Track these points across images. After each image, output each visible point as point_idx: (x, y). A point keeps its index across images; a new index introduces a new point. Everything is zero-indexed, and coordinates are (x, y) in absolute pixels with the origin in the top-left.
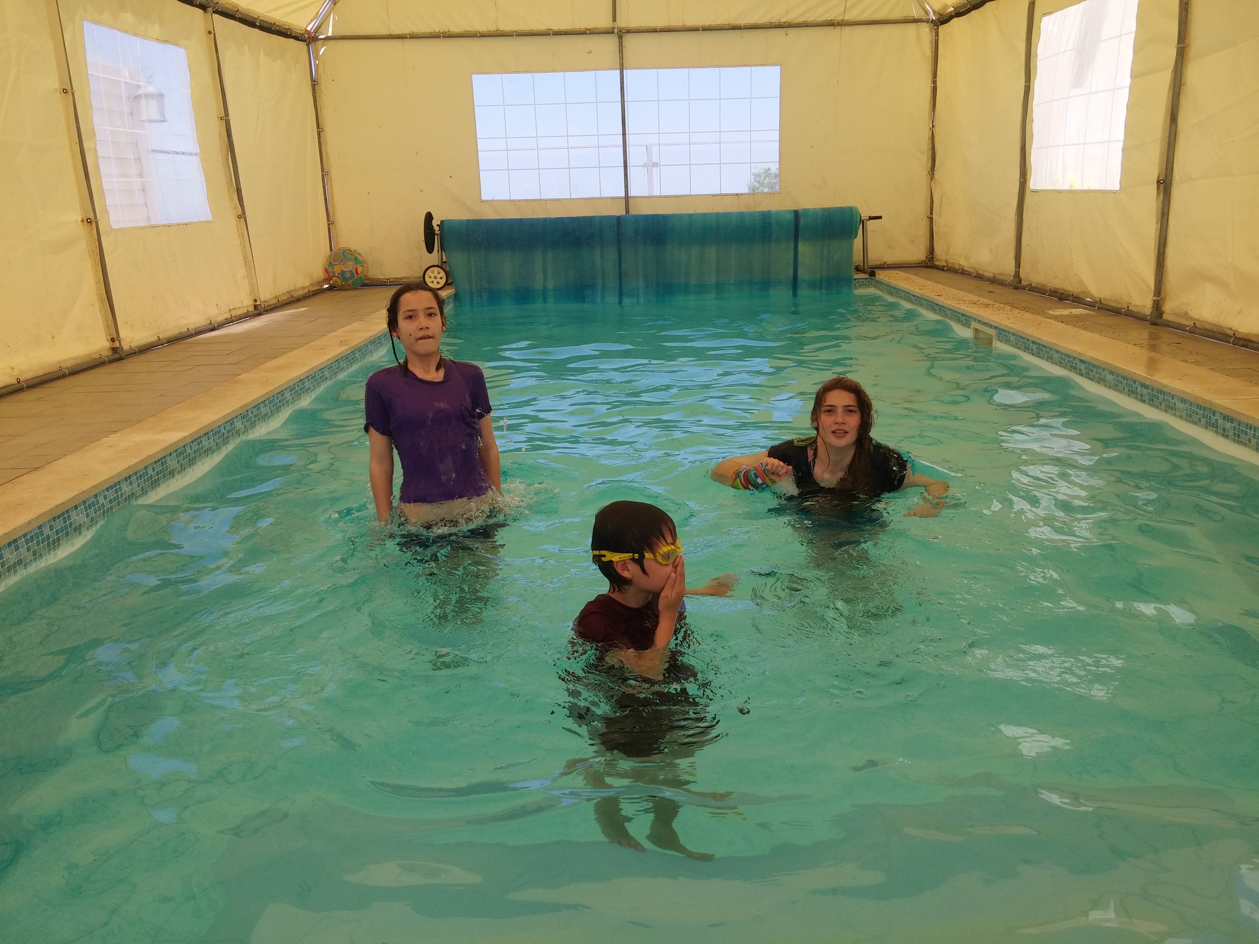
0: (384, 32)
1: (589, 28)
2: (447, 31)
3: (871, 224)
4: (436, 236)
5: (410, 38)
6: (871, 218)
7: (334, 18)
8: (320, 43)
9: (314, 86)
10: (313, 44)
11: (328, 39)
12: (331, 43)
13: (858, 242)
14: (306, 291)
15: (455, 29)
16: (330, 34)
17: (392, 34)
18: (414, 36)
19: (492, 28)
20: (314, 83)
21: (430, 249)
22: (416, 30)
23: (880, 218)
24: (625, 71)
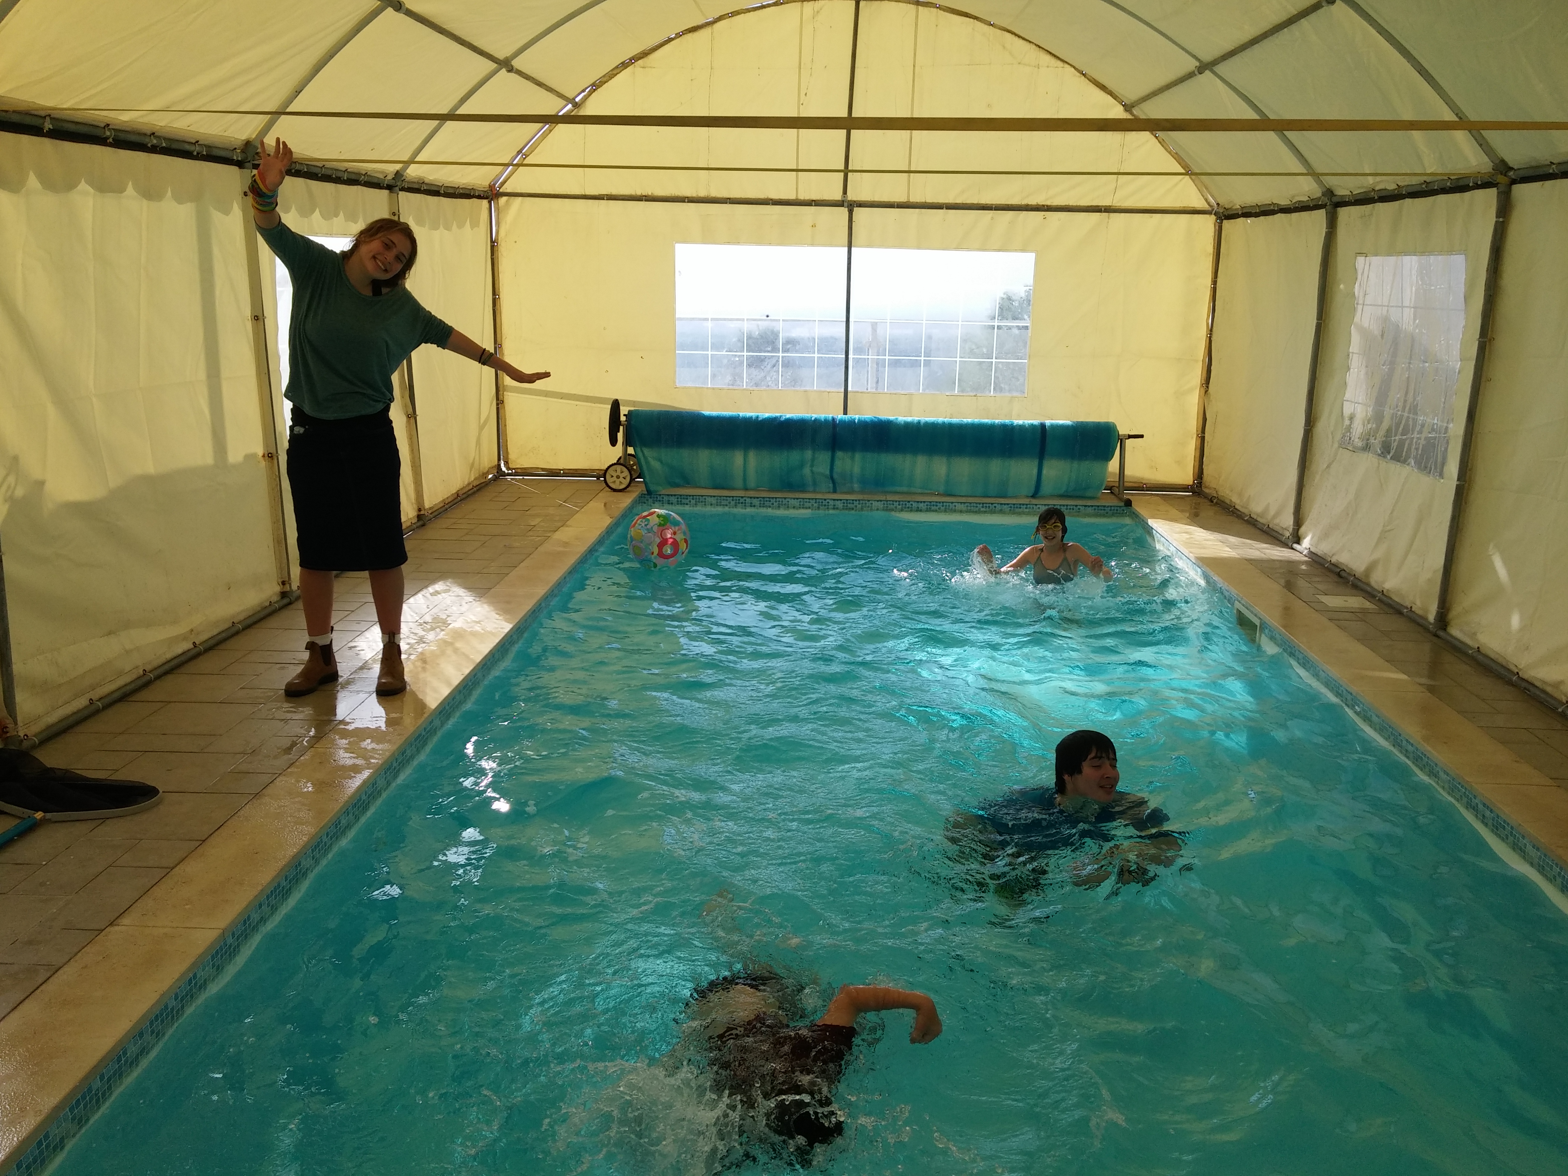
0: (578, 191)
1: (814, 199)
3: (1129, 443)
4: (621, 428)
6: (1130, 437)
8: (503, 198)
9: (492, 247)
10: (496, 200)
11: (513, 195)
12: (517, 199)
13: (1113, 465)
14: (471, 487)
15: (659, 192)
16: (516, 190)
17: (587, 194)
19: (702, 193)
20: (494, 246)
21: (613, 442)
22: (614, 192)
23: (1142, 436)
24: (853, 249)
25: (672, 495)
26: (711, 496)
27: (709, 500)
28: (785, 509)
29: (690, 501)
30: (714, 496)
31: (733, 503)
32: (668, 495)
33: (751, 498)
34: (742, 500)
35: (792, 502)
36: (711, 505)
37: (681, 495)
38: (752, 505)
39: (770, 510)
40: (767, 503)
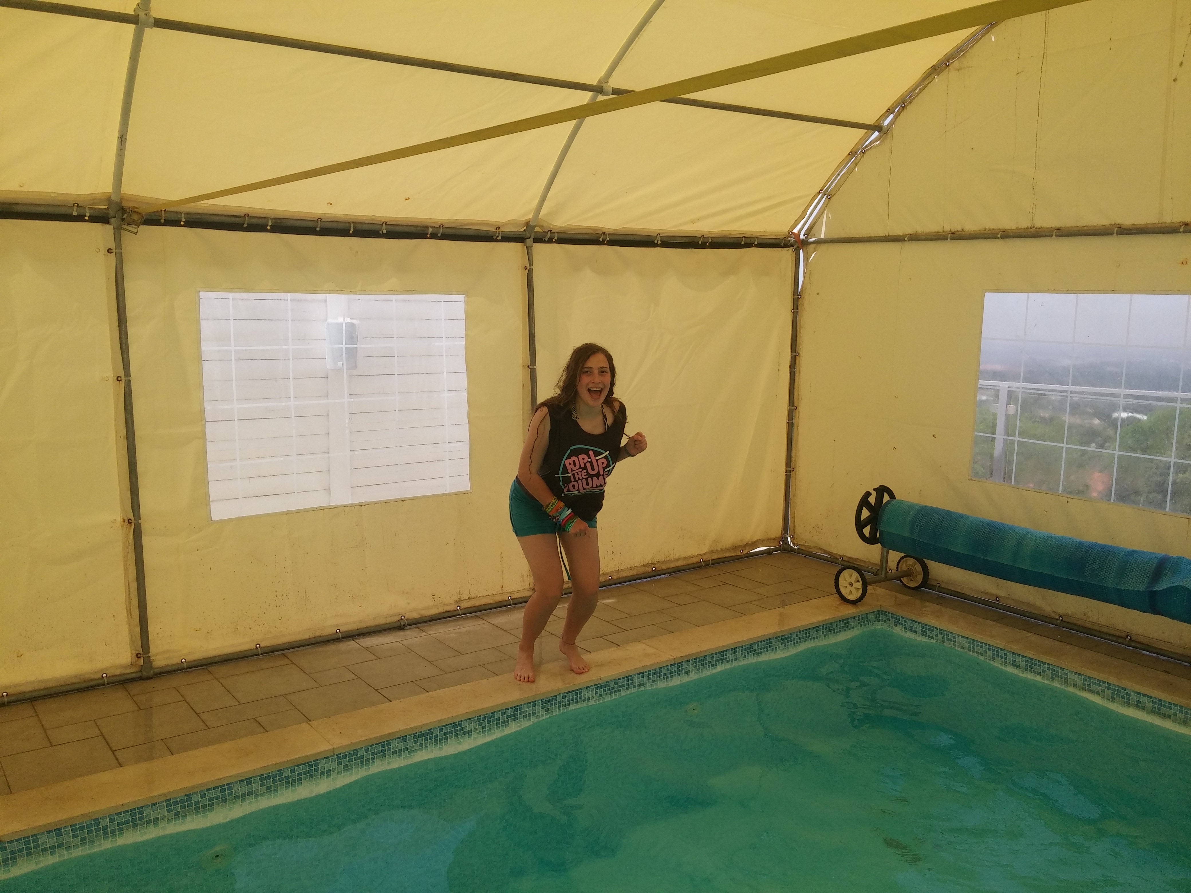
0: (881, 232)
2: (959, 229)
5: (909, 240)
7: (828, 215)
8: (812, 247)
10: (805, 248)
11: (819, 242)
12: (823, 247)
15: (970, 227)
16: (822, 237)
17: (891, 234)
18: (914, 238)
19: (1024, 224)
22: (920, 229)
25: (916, 622)
26: (962, 637)
27: (959, 640)
28: (1061, 684)
29: (936, 635)
30: (966, 638)
31: (989, 653)
32: (912, 620)
33: (1014, 653)
34: (1001, 653)
35: (1072, 677)
36: (962, 648)
37: (926, 625)
38: (1014, 664)
39: (1039, 679)
40: (1036, 668)
